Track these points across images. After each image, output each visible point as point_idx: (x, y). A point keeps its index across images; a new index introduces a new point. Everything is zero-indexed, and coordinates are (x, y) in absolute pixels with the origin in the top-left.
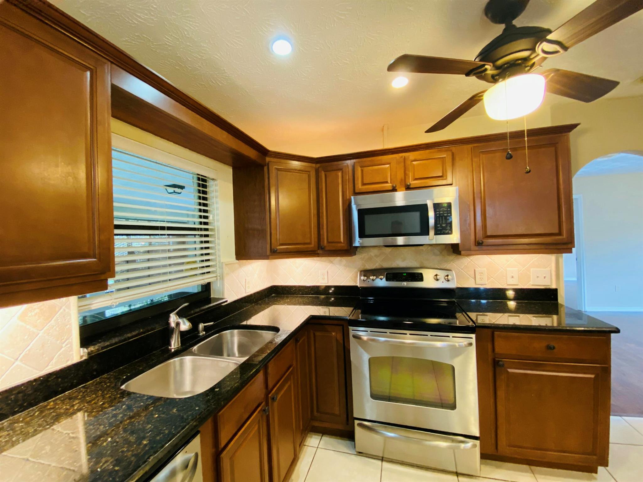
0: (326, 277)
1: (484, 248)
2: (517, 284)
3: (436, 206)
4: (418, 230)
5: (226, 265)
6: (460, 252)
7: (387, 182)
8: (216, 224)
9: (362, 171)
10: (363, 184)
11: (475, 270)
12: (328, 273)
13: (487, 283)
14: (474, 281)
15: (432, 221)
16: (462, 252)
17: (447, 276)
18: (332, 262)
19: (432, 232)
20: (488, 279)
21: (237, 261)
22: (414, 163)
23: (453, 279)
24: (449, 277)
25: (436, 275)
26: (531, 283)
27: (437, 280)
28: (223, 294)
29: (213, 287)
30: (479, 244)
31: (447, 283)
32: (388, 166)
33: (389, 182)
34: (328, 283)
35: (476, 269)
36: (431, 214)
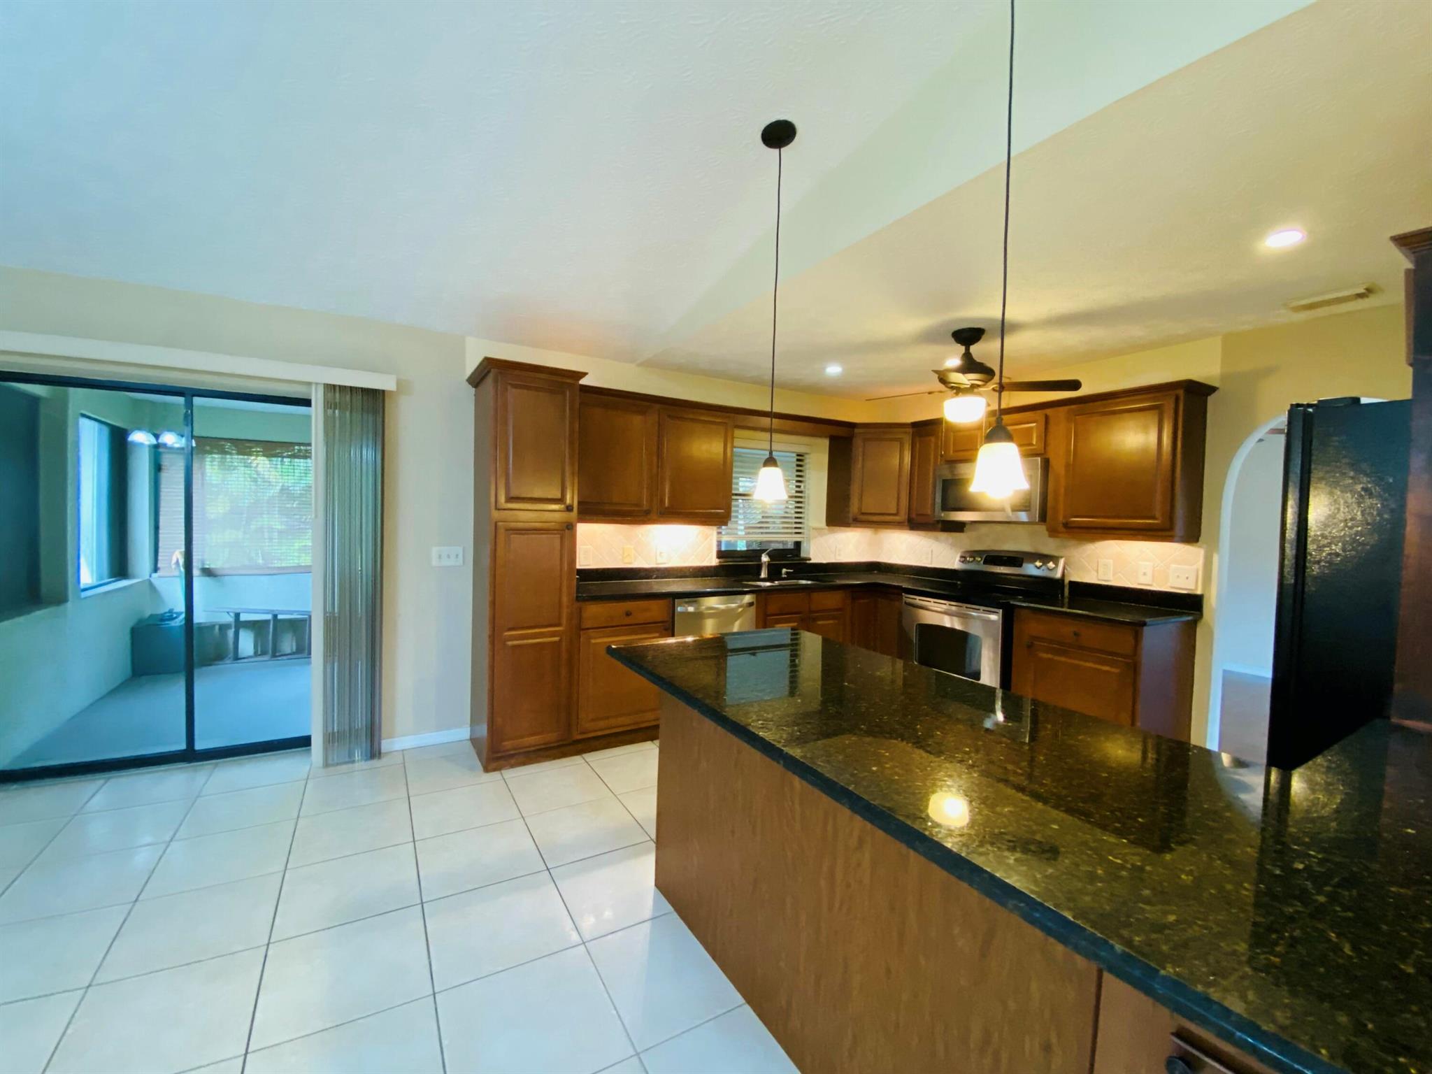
0: (930, 556)
1: (1071, 530)
2: (1150, 583)
5: (813, 529)
8: (807, 492)
10: (955, 451)
11: (1098, 562)
12: (932, 551)
13: (1111, 578)
14: (1096, 574)
17: (1049, 563)
18: (937, 539)
20: (1114, 575)
21: (827, 527)
24: (1052, 565)
26: (1169, 584)
27: (1038, 567)
28: (809, 554)
29: (804, 546)
34: (931, 564)
35: (1100, 561)
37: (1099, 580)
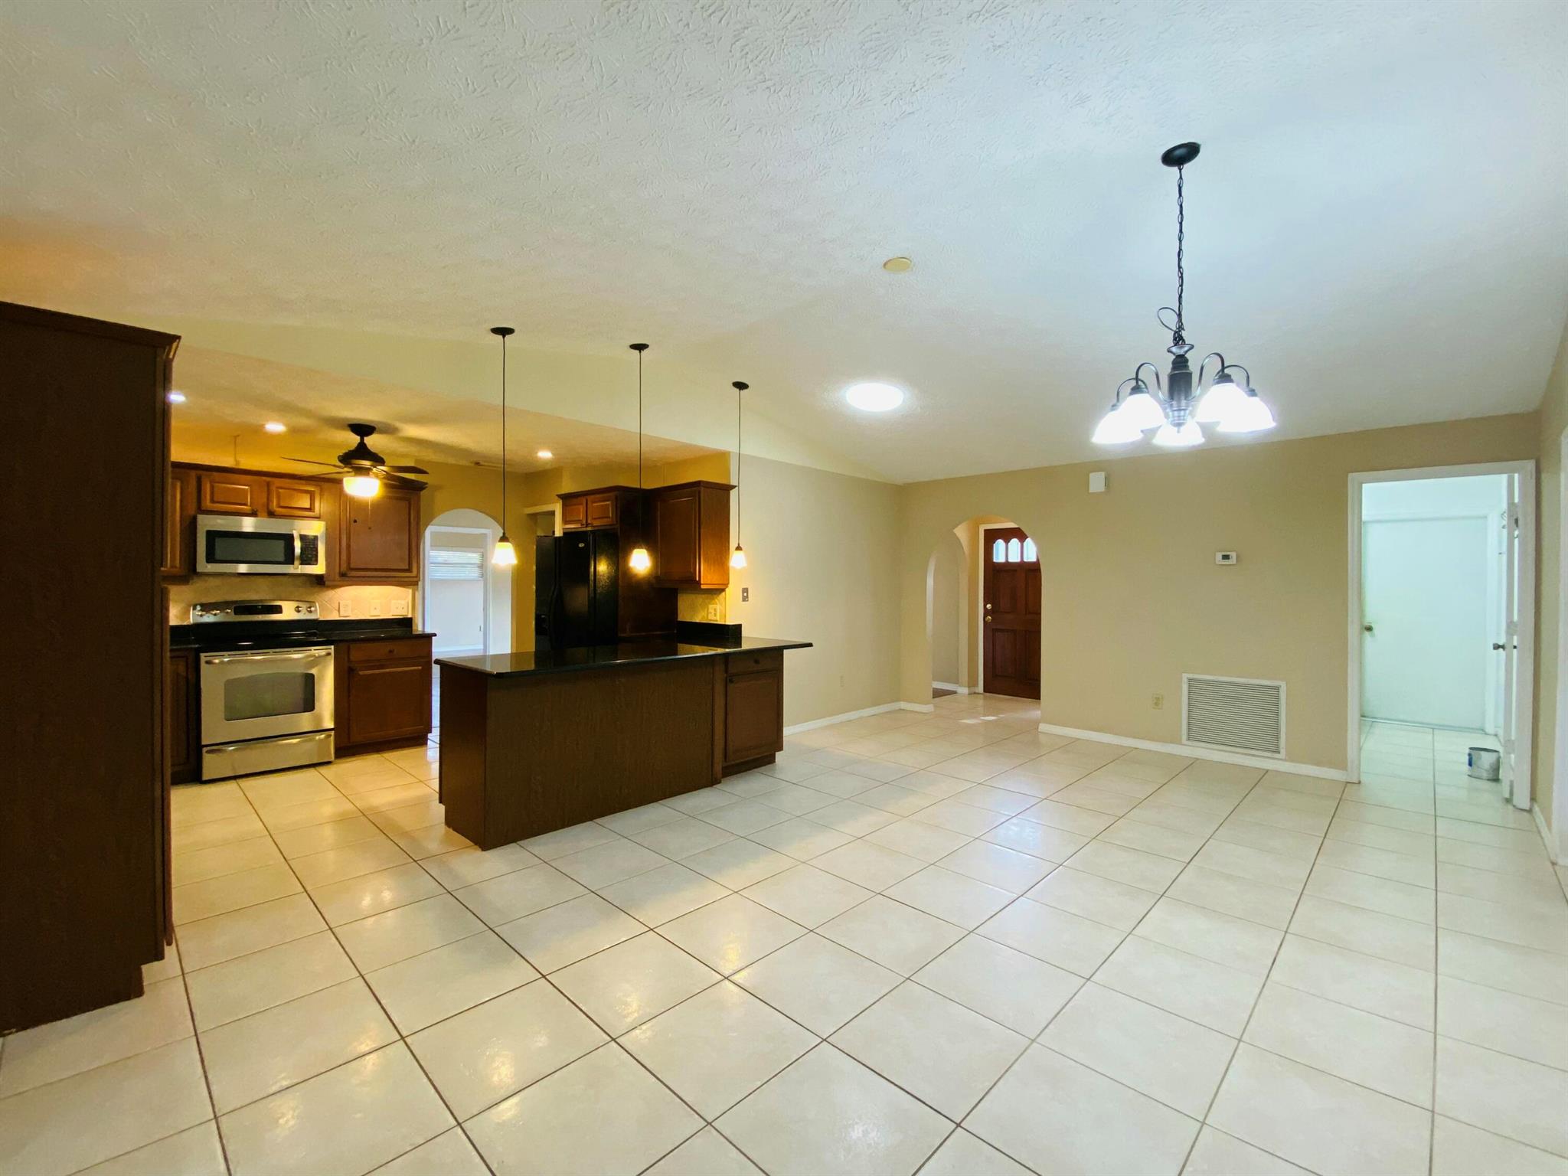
1: (347, 579)
2: (379, 614)
3: (303, 538)
4: (282, 559)
6: (324, 582)
7: (245, 504)
9: (212, 488)
10: (213, 501)
11: (339, 603)
13: (351, 615)
14: (338, 613)
15: (298, 551)
16: (327, 583)
17: (310, 608)
19: (297, 562)
20: (352, 611)
22: (280, 490)
23: (316, 610)
24: (312, 609)
25: (298, 607)
26: (391, 614)
27: (299, 611)
30: (343, 575)
31: (309, 614)
32: (247, 487)
33: (249, 504)
35: (341, 602)
36: (298, 545)
37: (340, 617)
